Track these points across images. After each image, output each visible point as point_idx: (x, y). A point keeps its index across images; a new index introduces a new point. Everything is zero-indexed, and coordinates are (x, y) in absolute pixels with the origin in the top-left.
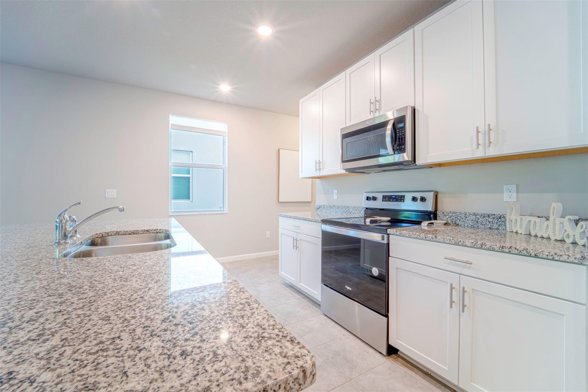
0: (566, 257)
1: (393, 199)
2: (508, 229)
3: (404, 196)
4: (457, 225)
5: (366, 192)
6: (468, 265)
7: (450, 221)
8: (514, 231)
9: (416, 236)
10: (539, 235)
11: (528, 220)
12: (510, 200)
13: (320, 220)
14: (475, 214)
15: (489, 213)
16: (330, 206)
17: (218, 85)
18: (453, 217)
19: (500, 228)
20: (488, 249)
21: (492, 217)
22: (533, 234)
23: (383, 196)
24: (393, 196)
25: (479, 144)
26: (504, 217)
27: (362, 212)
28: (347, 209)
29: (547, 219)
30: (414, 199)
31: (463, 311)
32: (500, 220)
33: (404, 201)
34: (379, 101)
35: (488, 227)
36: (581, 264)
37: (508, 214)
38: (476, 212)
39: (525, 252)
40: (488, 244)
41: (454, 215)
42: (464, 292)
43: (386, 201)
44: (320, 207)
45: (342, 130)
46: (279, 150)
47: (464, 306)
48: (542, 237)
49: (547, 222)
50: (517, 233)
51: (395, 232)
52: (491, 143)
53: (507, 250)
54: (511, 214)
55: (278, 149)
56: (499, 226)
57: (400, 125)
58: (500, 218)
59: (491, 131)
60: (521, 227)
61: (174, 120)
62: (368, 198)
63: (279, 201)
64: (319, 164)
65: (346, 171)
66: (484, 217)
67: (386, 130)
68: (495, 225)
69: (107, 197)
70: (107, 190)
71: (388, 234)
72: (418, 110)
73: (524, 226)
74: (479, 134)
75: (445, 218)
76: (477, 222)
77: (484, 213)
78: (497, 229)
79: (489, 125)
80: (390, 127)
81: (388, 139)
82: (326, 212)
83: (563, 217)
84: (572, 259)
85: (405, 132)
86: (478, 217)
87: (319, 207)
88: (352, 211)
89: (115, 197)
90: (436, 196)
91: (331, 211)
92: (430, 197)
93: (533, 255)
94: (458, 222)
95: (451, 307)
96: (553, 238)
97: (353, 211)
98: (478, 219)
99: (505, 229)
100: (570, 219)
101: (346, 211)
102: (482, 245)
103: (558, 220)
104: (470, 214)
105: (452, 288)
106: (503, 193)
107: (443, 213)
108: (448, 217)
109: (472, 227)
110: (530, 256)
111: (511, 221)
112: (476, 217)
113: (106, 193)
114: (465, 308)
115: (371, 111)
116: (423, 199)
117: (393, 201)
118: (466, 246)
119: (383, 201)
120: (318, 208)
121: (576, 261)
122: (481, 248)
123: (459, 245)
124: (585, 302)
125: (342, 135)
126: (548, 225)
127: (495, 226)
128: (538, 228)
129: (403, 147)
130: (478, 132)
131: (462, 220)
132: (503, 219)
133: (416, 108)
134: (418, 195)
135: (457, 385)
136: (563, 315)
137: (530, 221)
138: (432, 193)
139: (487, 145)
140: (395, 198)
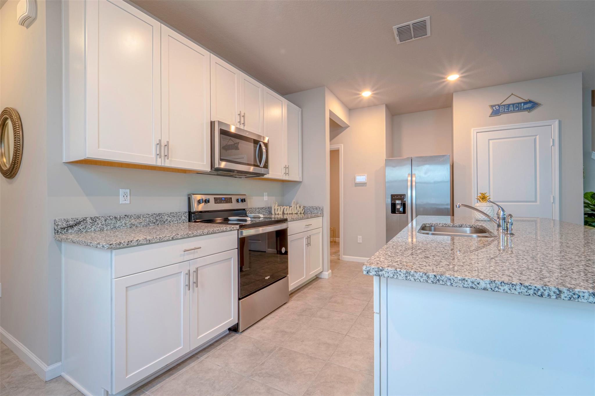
12: (266, 200)
14: (258, 208)
16: (115, 218)
23: (215, 199)
24: (223, 198)
29: (291, 207)
106: (264, 196)
119: (214, 203)
125: (221, 129)
140: (225, 200)
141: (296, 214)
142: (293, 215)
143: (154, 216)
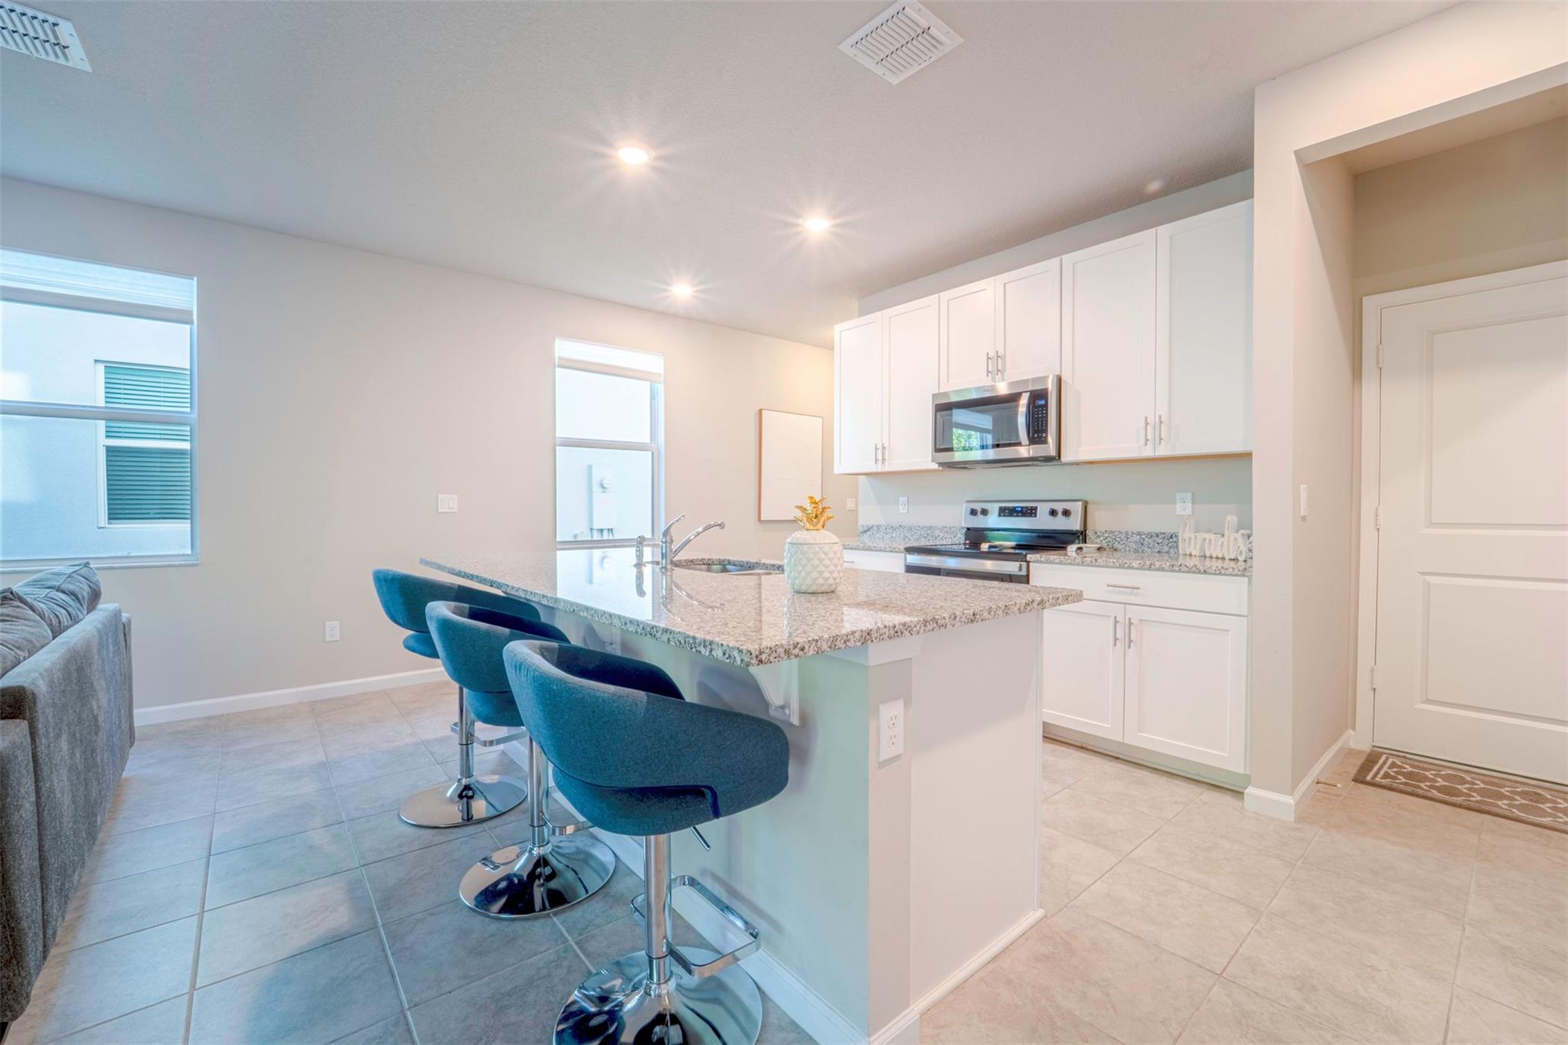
0: (1231, 570)
1: (1018, 512)
2: (1181, 552)
3: (1036, 508)
4: (1116, 550)
5: (968, 501)
6: (1135, 591)
7: (1105, 545)
8: (1188, 553)
9: (1070, 561)
10: (1214, 556)
11: (1203, 537)
12: (1183, 513)
13: (902, 548)
14: (1139, 534)
15: (1157, 531)
16: (892, 527)
17: (669, 285)
18: (1109, 539)
19: (1171, 550)
20: (1158, 570)
21: (1161, 536)
22: (1208, 555)
23: (1000, 508)
24: (1018, 507)
25: (1147, 440)
26: (1176, 536)
27: (959, 535)
28: (929, 532)
29: (1223, 536)
30: (1053, 513)
31: (1129, 647)
32: (1171, 540)
33: (1036, 516)
34: (1003, 358)
35: (1156, 550)
36: (1244, 575)
37: (1181, 532)
38: (1141, 530)
39: (1194, 569)
40: (1158, 564)
41: (1110, 535)
42: (1131, 624)
43: (1004, 516)
44: (869, 530)
45: (934, 396)
46: (761, 411)
47: (1130, 641)
48: (1217, 558)
49: (1222, 539)
50: (1191, 555)
51: (1039, 558)
52: (1161, 439)
53: (1177, 569)
54: (1184, 532)
55: (758, 409)
56: (1170, 548)
57: (1040, 403)
58: (1171, 537)
59: (1162, 425)
60: (1195, 547)
61: (564, 348)
62: (973, 512)
63: (762, 519)
64: (881, 452)
65: (939, 466)
66: (1151, 536)
67: (1017, 407)
68: (1165, 547)
69: (440, 510)
70: (440, 496)
71: (1028, 563)
72: (1066, 382)
73: (1198, 546)
74: (1148, 426)
75: (1098, 541)
76: (1142, 544)
77: (1151, 531)
78: (1168, 552)
79: (1160, 417)
80: (1024, 401)
81: (1021, 420)
82: (883, 538)
83: (1237, 532)
84: (1236, 572)
85: (1047, 413)
86: (1144, 537)
87: (866, 528)
88: (939, 535)
89: (456, 510)
90: (1086, 507)
91: (894, 535)
92: (1077, 508)
93: (1202, 571)
94: (1116, 545)
95: (1115, 645)
96: (1227, 558)
97: (941, 535)
98: (1144, 540)
99: (1177, 553)
100: (1243, 534)
101: (926, 535)
102: (1151, 565)
103: (1233, 535)
104: (1133, 533)
105: (1116, 622)
106: (1175, 503)
107: (1096, 533)
108: (1102, 538)
109: (1136, 551)
110: (1199, 572)
111: (1185, 540)
112: (1141, 538)
113: (439, 501)
114: (1132, 644)
115: (988, 372)
116: (1066, 513)
117: (1017, 516)
118: (1132, 568)
119: (1000, 515)
120: (866, 531)
121: (1239, 573)
122: (1150, 569)
123: (1124, 568)
124: (1246, 614)
125: (936, 405)
126: (1222, 543)
127: (1166, 549)
128: (1213, 547)
129: (1044, 435)
130: (1147, 424)
131: (1122, 543)
132: (1175, 539)
133: (1063, 378)
134: (1059, 507)
135: (1121, 741)
136: (1228, 631)
137: (1205, 539)
138: (1080, 503)
139: (1157, 442)
140: (1021, 511)
141: (1234, 560)
142: (1227, 561)
143: (926, 529)
